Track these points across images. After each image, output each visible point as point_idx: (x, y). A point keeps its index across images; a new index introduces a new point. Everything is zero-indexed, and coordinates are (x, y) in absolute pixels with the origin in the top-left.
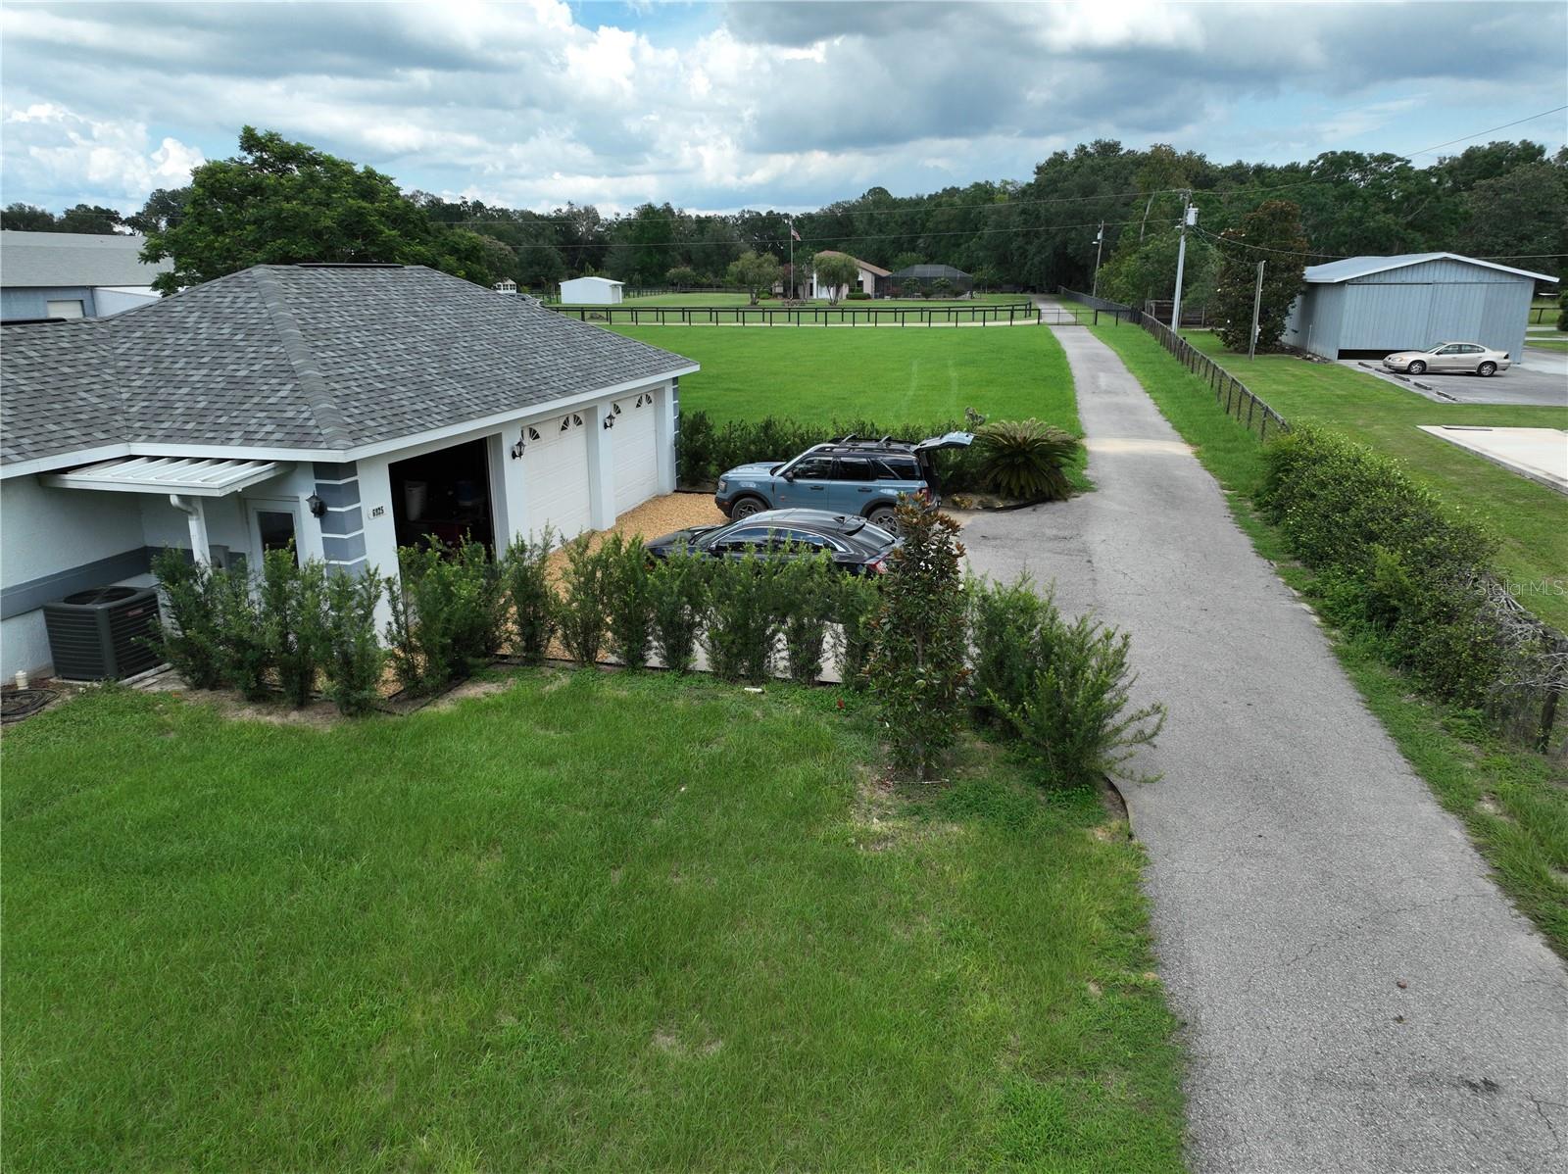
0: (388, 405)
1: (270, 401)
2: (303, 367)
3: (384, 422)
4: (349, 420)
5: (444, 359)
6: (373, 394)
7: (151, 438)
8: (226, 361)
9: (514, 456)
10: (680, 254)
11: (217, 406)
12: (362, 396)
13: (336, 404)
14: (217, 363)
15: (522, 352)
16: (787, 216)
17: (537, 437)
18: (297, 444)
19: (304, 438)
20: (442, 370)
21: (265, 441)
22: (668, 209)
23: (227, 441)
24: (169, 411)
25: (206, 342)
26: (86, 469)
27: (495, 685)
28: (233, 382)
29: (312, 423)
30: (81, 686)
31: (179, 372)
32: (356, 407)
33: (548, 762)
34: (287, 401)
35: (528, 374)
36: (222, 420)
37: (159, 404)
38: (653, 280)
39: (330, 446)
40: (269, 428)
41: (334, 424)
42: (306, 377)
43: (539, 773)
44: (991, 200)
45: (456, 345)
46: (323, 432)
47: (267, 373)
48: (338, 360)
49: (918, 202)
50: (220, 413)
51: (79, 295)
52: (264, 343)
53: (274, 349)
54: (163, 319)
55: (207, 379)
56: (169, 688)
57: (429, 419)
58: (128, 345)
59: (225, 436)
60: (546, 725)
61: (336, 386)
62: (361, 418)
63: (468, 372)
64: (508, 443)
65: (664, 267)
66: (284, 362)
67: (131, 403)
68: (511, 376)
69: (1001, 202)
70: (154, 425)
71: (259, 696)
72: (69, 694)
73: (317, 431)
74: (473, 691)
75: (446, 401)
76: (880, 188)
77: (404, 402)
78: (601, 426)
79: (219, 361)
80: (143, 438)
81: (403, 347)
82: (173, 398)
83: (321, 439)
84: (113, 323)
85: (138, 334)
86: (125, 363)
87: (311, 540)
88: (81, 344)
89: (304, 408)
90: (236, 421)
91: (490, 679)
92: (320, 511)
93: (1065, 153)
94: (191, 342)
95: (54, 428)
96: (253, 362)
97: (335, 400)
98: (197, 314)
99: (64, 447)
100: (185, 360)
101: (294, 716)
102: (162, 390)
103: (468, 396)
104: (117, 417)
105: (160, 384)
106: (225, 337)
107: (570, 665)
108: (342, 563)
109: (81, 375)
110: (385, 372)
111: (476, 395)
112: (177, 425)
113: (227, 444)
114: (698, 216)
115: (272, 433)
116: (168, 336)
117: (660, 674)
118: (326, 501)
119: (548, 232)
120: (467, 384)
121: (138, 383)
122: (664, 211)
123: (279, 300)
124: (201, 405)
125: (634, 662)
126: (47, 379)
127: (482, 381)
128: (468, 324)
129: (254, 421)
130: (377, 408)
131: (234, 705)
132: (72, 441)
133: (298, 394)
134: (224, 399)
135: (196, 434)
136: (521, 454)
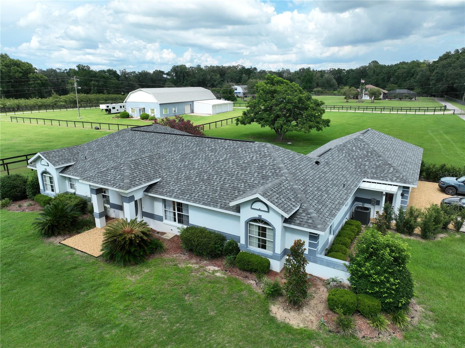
1: (390, 171)
2: (392, 164)
7: (368, 178)
11: (378, 171)
12: (404, 170)
14: (370, 161)
16: (344, 70)
18: (405, 183)
24: (367, 172)
25: (362, 155)
28: (377, 166)
29: (404, 178)
31: (362, 162)
34: (394, 172)
36: (382, 175)
37: (363, 170)
39: (413, 184)
42: (395, 166)
44: (419, 67)
45: (397, 152)
47: (383, 164)
49: (391, 66)
50: (380, 173)
51: (190, 103)
53: (381, 158)
55: (370, 164)
59: (385, 179)
63: (406, 160)
66: (386, 162)
67: (356, 169)
68: (410, 160)
69: (424, 68)
70: (366, 175)
73: (407, 180)
74: (441, 235)
76: (375, 61)
80: (366, 178)
81: (393, 155)
83: (410, 182)
86: (347, 159)
89: (400, 174)
90: (385, 176)
92: (403, 195)
93: (450, 52)
94: (359, 155)
96: (378, 161)
100: (361, 159)
102: (361, 166)
104: (357, 173)
106: (366, 154)
112: (372, 175)
113: (387, 181)
116: (352, 153)
120: (409, 164)
121: (354, 164)
124: (374, 171)
129: (390, 176)
130: (409, 173)
133: (396, 170)
135: (378, 178)
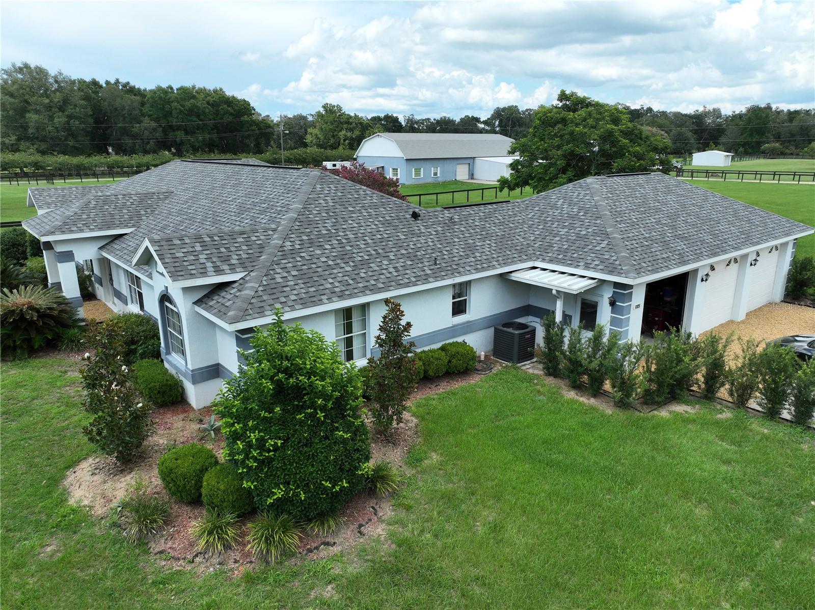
0: (651, 255)
1: (596, 248)
2: (612, 233)
3: (650, 264)
4: (635, 263)
5: (674, 227)
6: (643, 248)
7: (544, 260)
8: (575, 226)
9: (702, 280)
10: (773, 135)
11: (572, 248)
12: (639, 249)
13: (628, 254)
14: (571, 227)
15: (712, 223)
17: (714, 269)
18: (610, 273)
19: (614, 270)
20: (673, 235)
21: (595, 269)
22: (769, 107)
23: (577, 266)
24: (551, 248)
25: (566, 215)
26: (518, 272)
27: (689, 407)
28: (579, 236)
29: (617, 262)
30: (505, 363)
31: (555, 229)
32: (637, 255)
33: (727, 462)
34: (605, 250)
35: (716, 236)
36: (575, 255)
37: (547, 244)
38: (750, 151)
39: (627, 276)
40: (597, 262)
41: (628, 264)
42: (614, 238)
43: (724, 468)
45: (679, 219)
46: (623, 268)
47: (595, 234)
48: (627, 229)
50: (573, 252)
51: (468, 161)
52: (593, 218)
53: (598, 222)
54: (547, 202)
55: (567, 234)
56: (536, 372)
57: (670, 263)
58: (532, 214)
59: (576, 263)
60: (722, 439)
61: (627, 243)
62: (639, 262)
63: (686, 235)
64: (700, 275)
65: (759, 144)
66: (603, 229)
67: (534, 242)
68: (708, 238)
70: (545, 254)
71: (577, 386)
72: (500, 366)
73: (620, 267)
74: (679, 408)
75: (677, 253)
77: (658, 253)
78: (749, 264)
79: (572, 225)
80: (540, 259)
81: (655, 221)
82: (553, 242)
83: (622, 272)
84: (527, 202)
85: (537, 209)
86: (532, 223)
87: (604, 315)
88: (516, 212)
89: (613, 254)
90: (581, 257)
91: (687, 403)
92: (612, 303)
94: (560, 214)
95: (509, 253)
96: (588, 227)
97: (627, 251)
98: (562, 200)
99: (513, 263)
100: (557, 223)
101: (592, 400)
102: (548, 237)
103: (688, 250)
104: (530, 249)
105: (547, 234)
106: (575, 213)
107: (730, 405)
108: (618, 329)
109: (517, 227)
110: (648, 235)
111: (691, 249)
112: (555, 255)
113: (577, 268)
114: (789, 110)
115: (598, 265)
116: (550, 210)
117: (789, 424)
118: (617, 300)
119: (688, 123)
120: (686, 243)
121: (537, 233)
122: (765, 108)
123: (600, 196)
124: (565, 247)
125: (772, 413)
126: (506, 230)
127: (693, 241)
128: (683, 206)
129: (589, 258)
130: (646, 256)
131: (566, 388)
132: (515, 259)
133: (610, 247)
134: (575, 245)
135: (563, 261)
136: (706, 280)
